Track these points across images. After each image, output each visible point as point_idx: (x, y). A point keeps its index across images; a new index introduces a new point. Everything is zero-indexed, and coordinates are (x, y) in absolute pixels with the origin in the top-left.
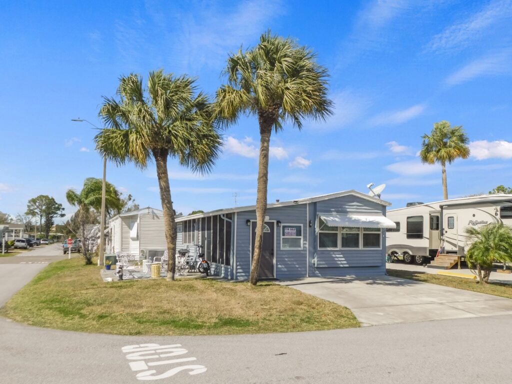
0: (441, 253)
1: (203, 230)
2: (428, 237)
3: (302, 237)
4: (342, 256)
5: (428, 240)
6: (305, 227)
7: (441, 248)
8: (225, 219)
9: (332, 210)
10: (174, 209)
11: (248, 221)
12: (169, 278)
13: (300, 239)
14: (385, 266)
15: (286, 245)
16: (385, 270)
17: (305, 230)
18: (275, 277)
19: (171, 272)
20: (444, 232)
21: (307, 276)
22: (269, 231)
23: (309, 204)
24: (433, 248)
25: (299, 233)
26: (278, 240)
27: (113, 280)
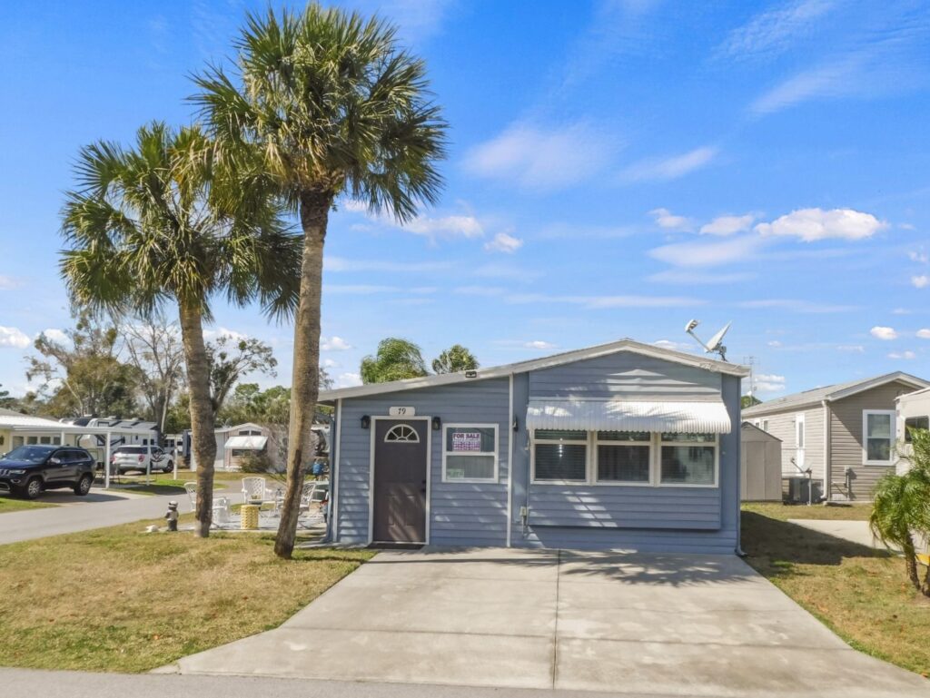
4: (596, 501)
6: (504, 430)
11: (366, 420)
13: (492, 457)
17: (504, 438)
18: (426, 542)
21: (508, 544)
22: (418, 441)
23: (515, 376)
26: (437, 460)
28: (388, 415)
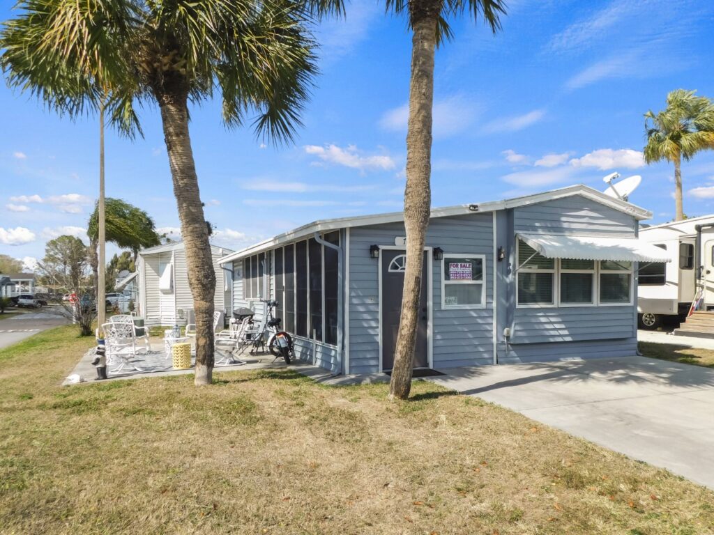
0: (696, 310)
1: (278, 272)
2: (677, 282)
3: (483, 282)
4: (559, 320)
5: (677, 287)
6: (489, 260)
7: (697, 300)
8: (324, 243)
9: (537, 224)
10: (206, 219)
11: (374, 248)
12: (199, 378)
13: (480, 285)
14: (636, 337)
15: (453, 298)
16: (636, 346)
17: (490, 267)
18: (431, 367)
19: (203, 364)
20: (703, 272)
21: (495, 362)
23: (498, 212)
24: (683, 301)
25: (477, 274)
26: (437, 289)
27: (82, 381)
28: (395, 245)
